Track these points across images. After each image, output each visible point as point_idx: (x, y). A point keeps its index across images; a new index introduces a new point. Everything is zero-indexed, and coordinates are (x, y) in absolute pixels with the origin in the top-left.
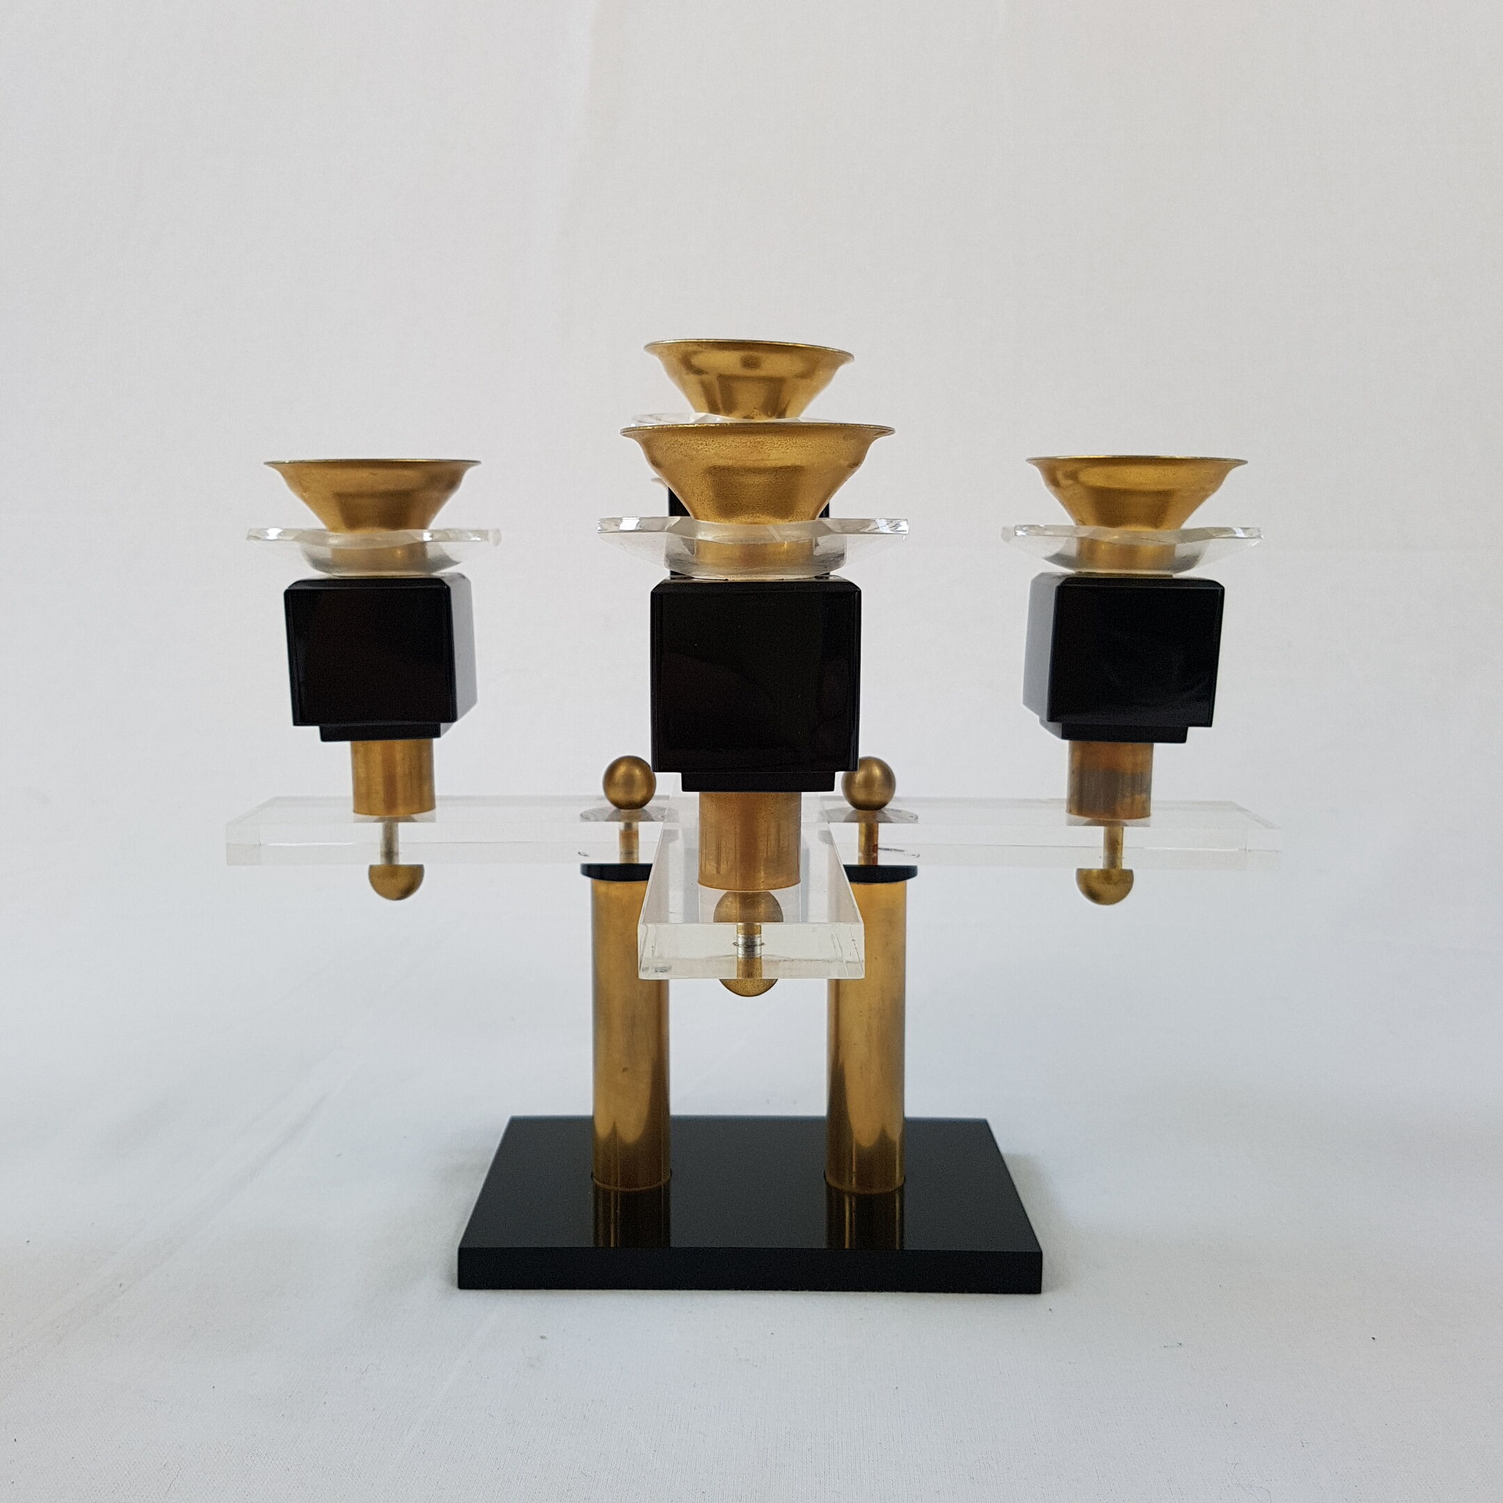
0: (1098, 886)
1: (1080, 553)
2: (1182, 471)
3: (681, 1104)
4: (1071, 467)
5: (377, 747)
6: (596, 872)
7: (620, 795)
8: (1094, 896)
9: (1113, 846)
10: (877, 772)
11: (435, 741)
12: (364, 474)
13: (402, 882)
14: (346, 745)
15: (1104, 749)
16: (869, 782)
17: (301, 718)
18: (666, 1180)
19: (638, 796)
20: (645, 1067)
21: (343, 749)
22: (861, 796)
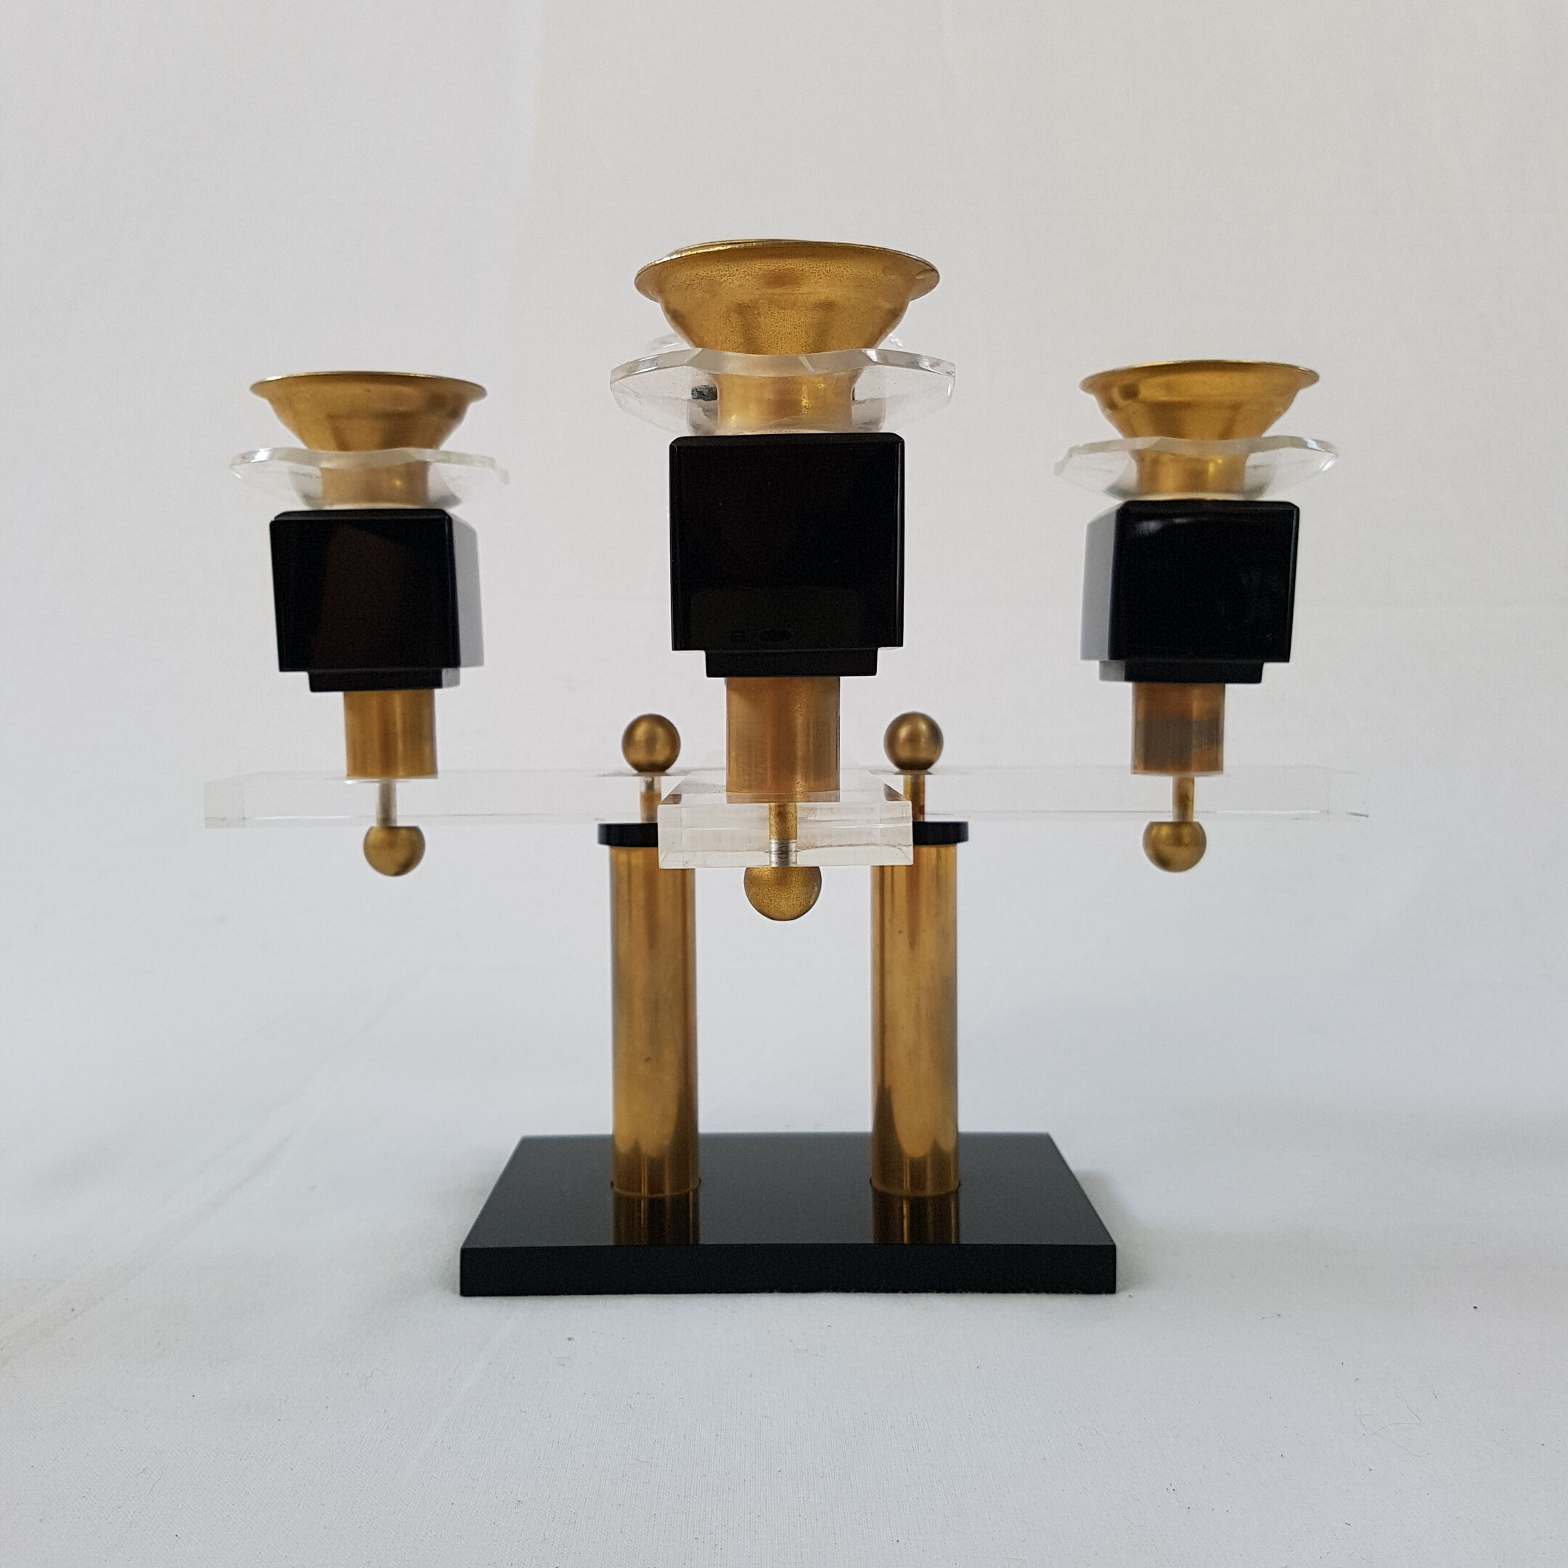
0: (1168, 850)
1: (1141, 479)
2: (1251, 378)
3: (710, 1121)
4: (1128, 380)
5: (373, 698)
6: (614, 835)
7: (641, 756)
8: (1164, 862)
9: (1184, 800)
10: (923, 727)
11: (437, 692)
12: (357, 389)
13: (401, 855)
14: (338, 696)
15: (1171, 693)
16: (913, 738)
17: (288, 662)
18: (695, 1187)
19: (660, 756)
20: (670, 1056)
21: (335, 700)
22: (905, 753)
